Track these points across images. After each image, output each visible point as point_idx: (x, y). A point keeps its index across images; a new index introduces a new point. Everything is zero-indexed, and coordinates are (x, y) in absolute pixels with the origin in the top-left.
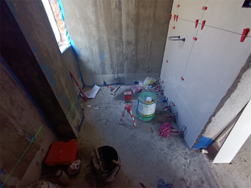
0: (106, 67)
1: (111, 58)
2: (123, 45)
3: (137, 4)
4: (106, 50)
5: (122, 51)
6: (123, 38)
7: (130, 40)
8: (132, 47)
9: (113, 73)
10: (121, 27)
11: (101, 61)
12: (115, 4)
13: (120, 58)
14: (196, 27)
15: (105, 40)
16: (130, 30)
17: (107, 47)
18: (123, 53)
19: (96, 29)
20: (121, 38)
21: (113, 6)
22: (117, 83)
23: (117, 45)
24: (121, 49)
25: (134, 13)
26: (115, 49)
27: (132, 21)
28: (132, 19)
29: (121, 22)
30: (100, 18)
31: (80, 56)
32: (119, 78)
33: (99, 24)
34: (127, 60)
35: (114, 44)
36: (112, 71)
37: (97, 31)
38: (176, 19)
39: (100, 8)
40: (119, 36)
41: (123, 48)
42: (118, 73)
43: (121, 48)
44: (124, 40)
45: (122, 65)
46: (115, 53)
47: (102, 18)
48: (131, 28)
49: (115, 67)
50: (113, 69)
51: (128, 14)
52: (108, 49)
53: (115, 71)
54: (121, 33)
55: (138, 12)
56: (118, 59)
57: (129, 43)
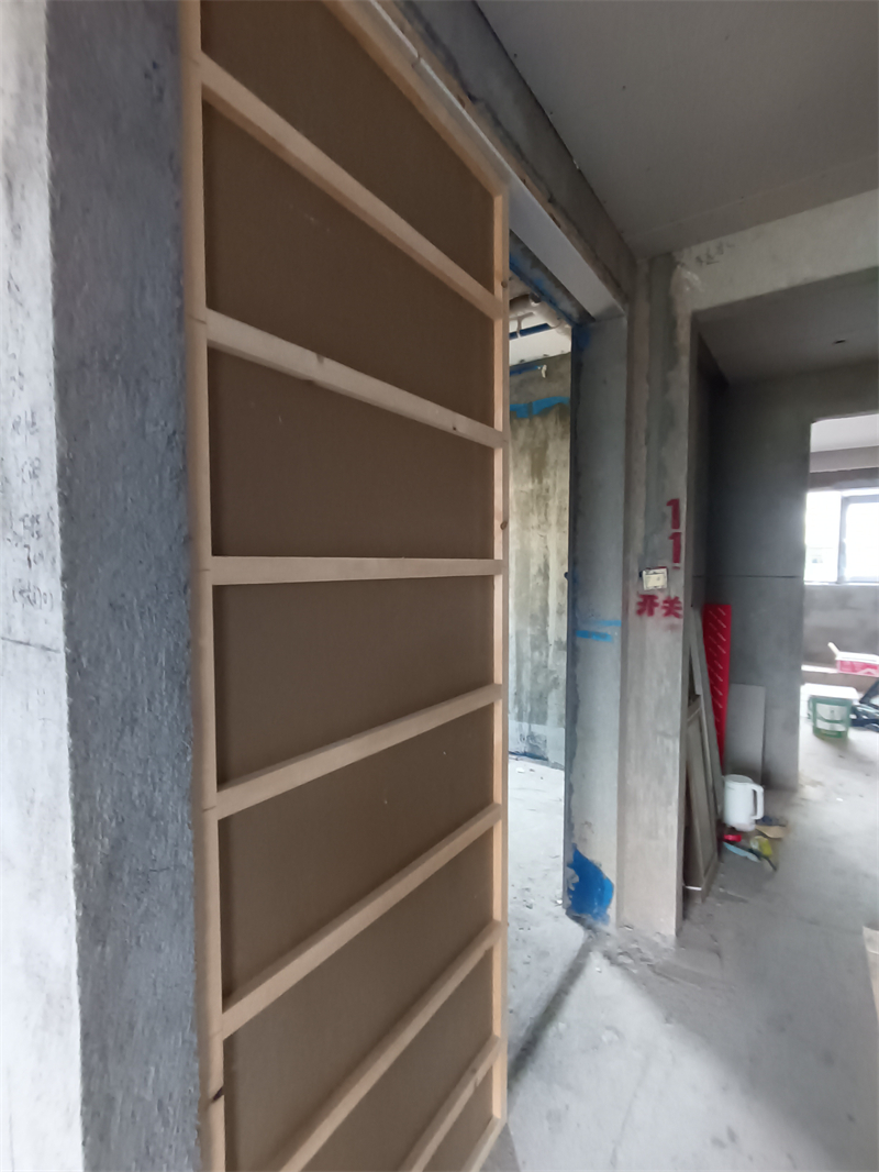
1: (518, 676)
2: (547, 649)
5: (546, 662)
6: (549, 632)
7: (563, 639)
9: (519, 718)
12: (536, 568)
13: (538, 681)
15: (511, 631)
16: (564, 617)
18: (546, 667)
20: (544, 633)
23: (534, 647)
24: (544, 658)
29: (545, 601)
34: (556, 688)
40: (539, 628)
41: (547, 656)
42: (528, 722)
43: (543, 654)
44: (551, 638)
45: (540, 698)
46: (528, 666)
50: (520, 707)
51: (561, 586)
53: (524, 713)
54: (545, 623)
56: (534, 681)
57: (561, 646)
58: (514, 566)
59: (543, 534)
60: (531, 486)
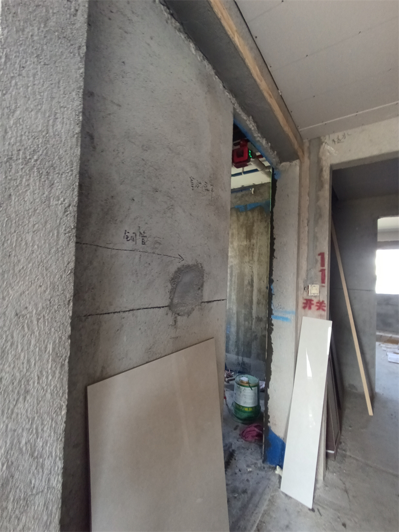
0: (231, 342)
1: (238, 333)
2: (252, 321)
4: (234, 322)
5: (251, 327)
7: (260, 316)
9: (238, 354)
10: (251, 302)
12: (247, 281)
13: (248, 336)
15: (235, 311)
16: (260, 306)
17: (235, 319)
18: (251, 329)
20: (251, 313)
21: (246, 282)
22: (241, 370)
23: (246, 320)
24: (250, 325)
26: (243, 323)
28: (263, 296)
29: (252, 297)
30: (233, 291)
32: (243, 363)
34: (256, 340)
35: (243, 318)
36: (236, 350)
39: (235, 283)
41: (252, 324)
42: (243, 356)
44: (254, 315)
45: (248, 345)
46: (242, 328)
48: (262, 304)
49: (240, 345)
50: (238, 348)
51: (259, 291)
52: (236, 322)
54: (251, 308)
56: (245, 336)
57: (259, 319)
58: (236, 280)
59: (251, 265)
60: (245, 243)
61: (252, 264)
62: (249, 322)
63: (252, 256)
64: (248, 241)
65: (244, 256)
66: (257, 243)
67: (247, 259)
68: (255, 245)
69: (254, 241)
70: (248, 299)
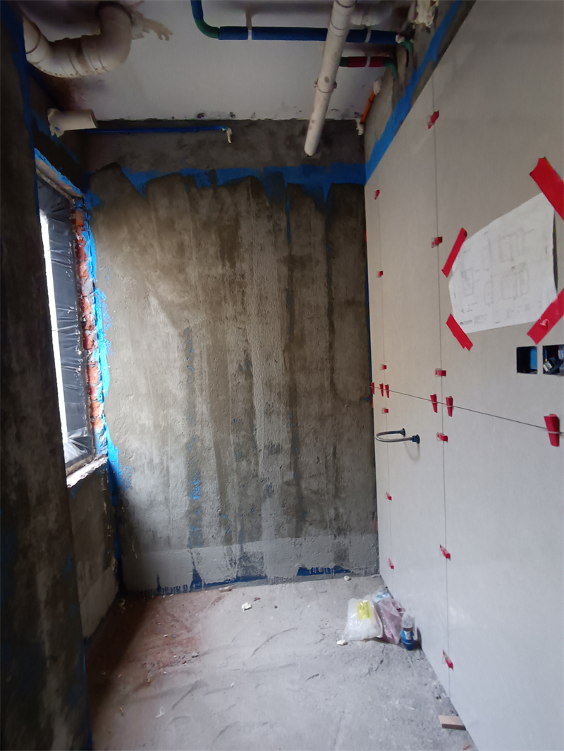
0: (206, 519)
1: (222, 492)
2: (256, 455)
3: (288, 365)
4: (209, 469)
5: (256, 470)
6: (257, 437)
7: (275, 442)
8: (284, 459)
9: (228, 541)
10: (251, 412)
11: (192, 501)
12: (236, 366)
13: (249, 493)
14: (436, 411)
15: (209, 443)
16: (274, 417)
17: (213, 461)
18: (257, 475)
19: (185, 418)
20: (252, 439)
21: (232, 368)
22: (239, 575)
23: (240, 457)
24: (252, 467)
25: (283, 383)
26: (235, 466)
27: (280, 399)
28: (279, 394)
29: (250, 401)
30: (198, 393)
31: (129, 490)
32: (244, 557)
33: (195, 406)
34: (270, 496)
35: (233, 454)
36: (223, 533)
37: (186, 422)
38: (385, 392)
39: (201, 373)
40: (245, 433)
41: (257, 464)
42: (241, 541)
43: (251, 462)
44: (261, 442)
45: (254, 511)
46: (234, 479)
47: (204, 393)
48: (278, 415)
49: (231, 518)
50: (227, 528)
51: (269, 384)
52: (215, 467)
53: (233, 533)
54: (252, 427)
55: (293, 379)
56: (243, 495)
57: (274, 450)
58: (205, 364)
59: (242, 326)
60: (220, 271)
61: (244, 322)
62: (249, 462)
63: (243, 303)
64: (228, 264)
65: (219, 304)
66: (252, 270)
67: (229, 310)
68: (247, 275)
69: (244, 266)
70: (240, 407)
